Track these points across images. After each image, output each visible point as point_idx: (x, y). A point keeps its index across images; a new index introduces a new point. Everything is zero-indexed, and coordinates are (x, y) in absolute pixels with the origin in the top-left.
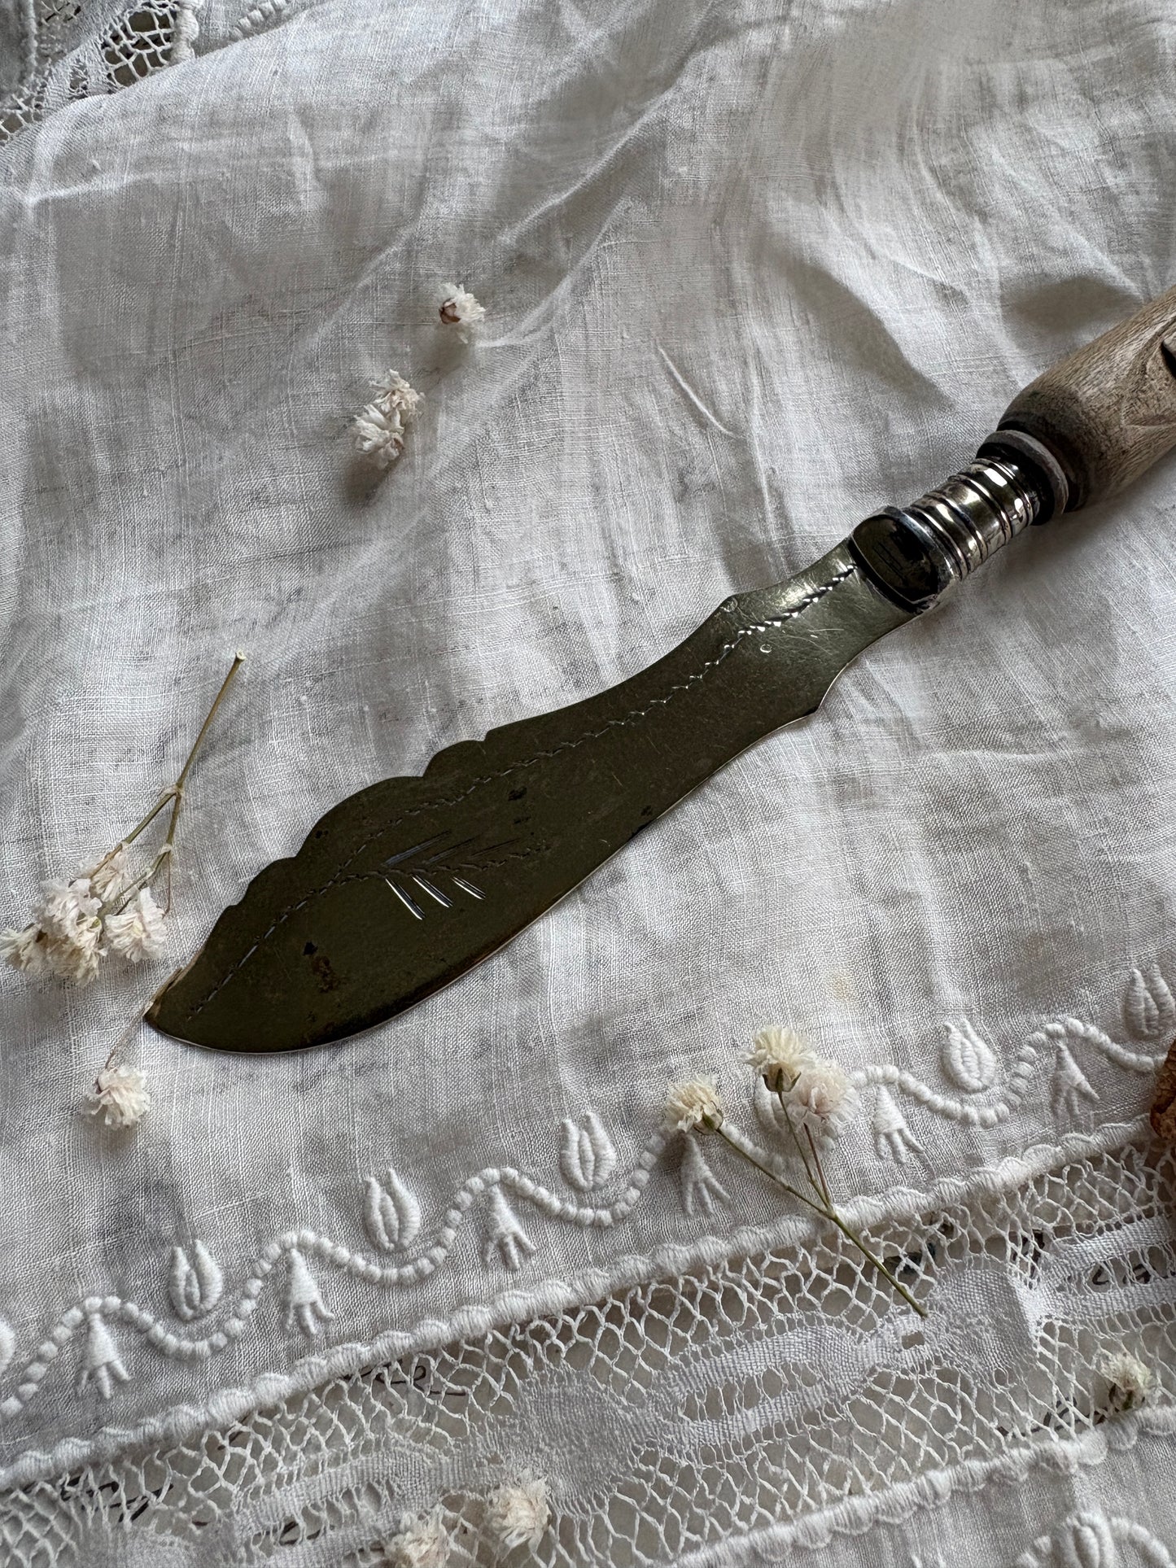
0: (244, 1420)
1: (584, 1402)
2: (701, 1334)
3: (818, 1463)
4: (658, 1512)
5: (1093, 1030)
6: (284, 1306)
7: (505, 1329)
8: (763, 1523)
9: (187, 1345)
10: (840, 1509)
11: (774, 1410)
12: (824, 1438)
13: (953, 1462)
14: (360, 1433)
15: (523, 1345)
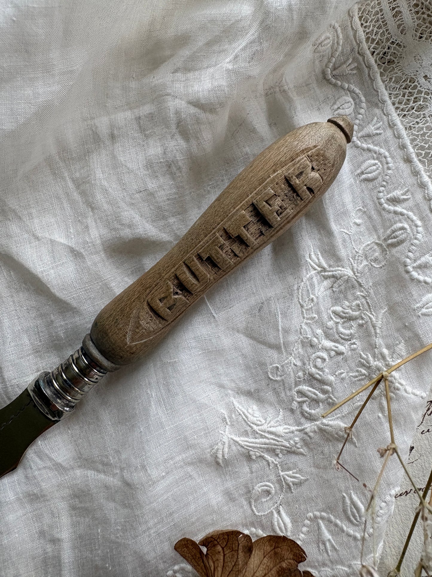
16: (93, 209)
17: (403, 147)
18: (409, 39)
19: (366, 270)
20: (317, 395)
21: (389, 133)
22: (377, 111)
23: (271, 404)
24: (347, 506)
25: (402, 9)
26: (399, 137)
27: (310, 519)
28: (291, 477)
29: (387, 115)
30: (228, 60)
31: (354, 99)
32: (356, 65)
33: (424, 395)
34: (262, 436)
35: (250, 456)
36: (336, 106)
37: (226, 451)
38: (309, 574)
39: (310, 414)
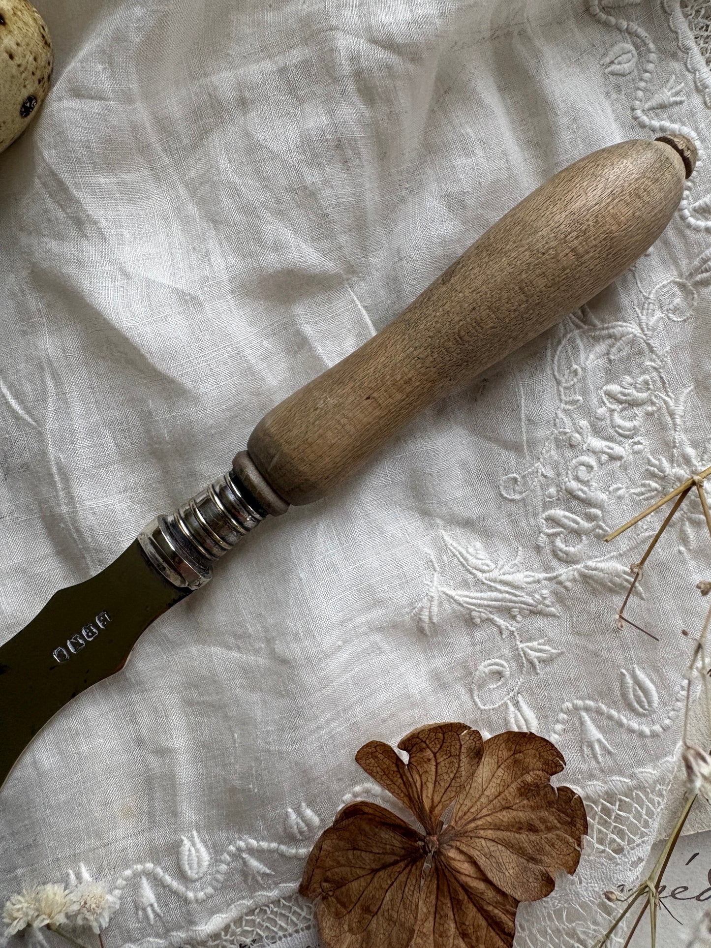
5: (265, 844)
16: (215, 223)
20: (578, 523)
21: (696, 101)
22: (676, 66)
23: (505, 539)
24: (628, 687)
27: (568, 712)
28: (535, 650)
29: (693, 71)
31: (637, 48)
34: (491, 589)
35: (472, 619)
36: (607, 60)
37: (434, 612)
38: (565, 791)
39: (566, 553)
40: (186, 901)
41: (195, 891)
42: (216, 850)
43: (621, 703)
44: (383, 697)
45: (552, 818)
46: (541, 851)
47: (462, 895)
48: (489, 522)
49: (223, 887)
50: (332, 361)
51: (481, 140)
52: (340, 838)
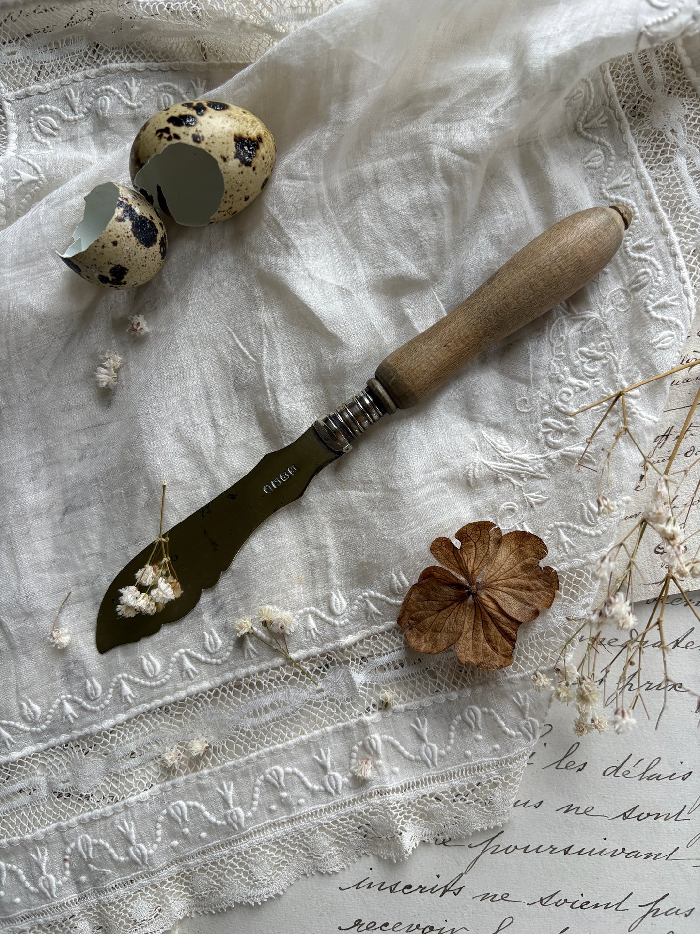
0: (114, 727)
1: (217, 715)
2: (250, 694)
3: (290, 727)
4: (241, 744)
5: (378, 594)
6: (121, 696)
7: (190, 696)
8: (273, 744)
9: (93, 708)
10: (298, 739)
11: (274, 714)
12: (291, 720)
13: (333, 723)
14: (150, 728)
15: (197, 700)
16: (360, 249)
17: (649, 197)
18: (658, 93)
19: (612, 315)
20: (560, 426)
21: (637, 184)
22: (626, 163)
23: (518, 435)
24: (585, 512)
25: (652, 65)
26: (645, 187)
27: (551, 529)
28: (534, 498)
29: (636, 167)
30: (487, 114)
31: (604, 152)
32: (607, 118)
33: (657, 420)
34: (509, 461)
35: (498, 478)
36: (586, 160)
37: (477, 472)
38: (548, 569)
39: (554, 443)
40: (334, 626)
41: (339, 620)
42: (351, 600)
43: (580, 522)
44: (446, 517)
45: (540, 584)
46: (533, 600)
47: (488, 619)
48: (509, 425)
49: (354, 619)
50: (421, 331)
51: (511, 205)
52: (421, 593)
